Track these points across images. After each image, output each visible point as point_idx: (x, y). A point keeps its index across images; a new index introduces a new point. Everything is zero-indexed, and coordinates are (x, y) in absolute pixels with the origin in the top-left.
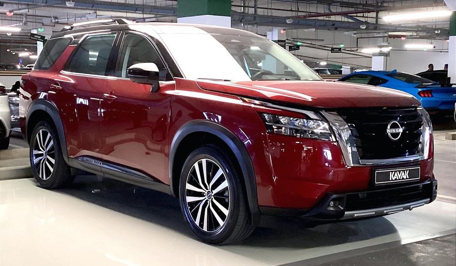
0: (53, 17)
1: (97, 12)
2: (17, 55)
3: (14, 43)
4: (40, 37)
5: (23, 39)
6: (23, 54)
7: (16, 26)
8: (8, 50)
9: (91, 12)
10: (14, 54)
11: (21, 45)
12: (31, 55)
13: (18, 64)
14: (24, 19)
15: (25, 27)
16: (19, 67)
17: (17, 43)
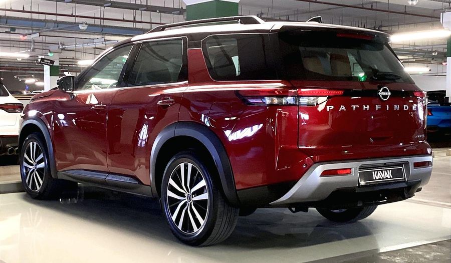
0: (61, 43)
1: (105, 37)
2: (23, 81)
3: (21, 69)
4: (49, 62)
5: (29, 66)
6: (29, 81)
7: (25, 53)
8: (15, 77)
9: (99, 37)
10: (20, 80)
11: (27, 72)
12: (36, 81)
13: (24, 89)
14: (32, 46)
15: (34, 54)
16: (25, 93)
17: (24, 70)
